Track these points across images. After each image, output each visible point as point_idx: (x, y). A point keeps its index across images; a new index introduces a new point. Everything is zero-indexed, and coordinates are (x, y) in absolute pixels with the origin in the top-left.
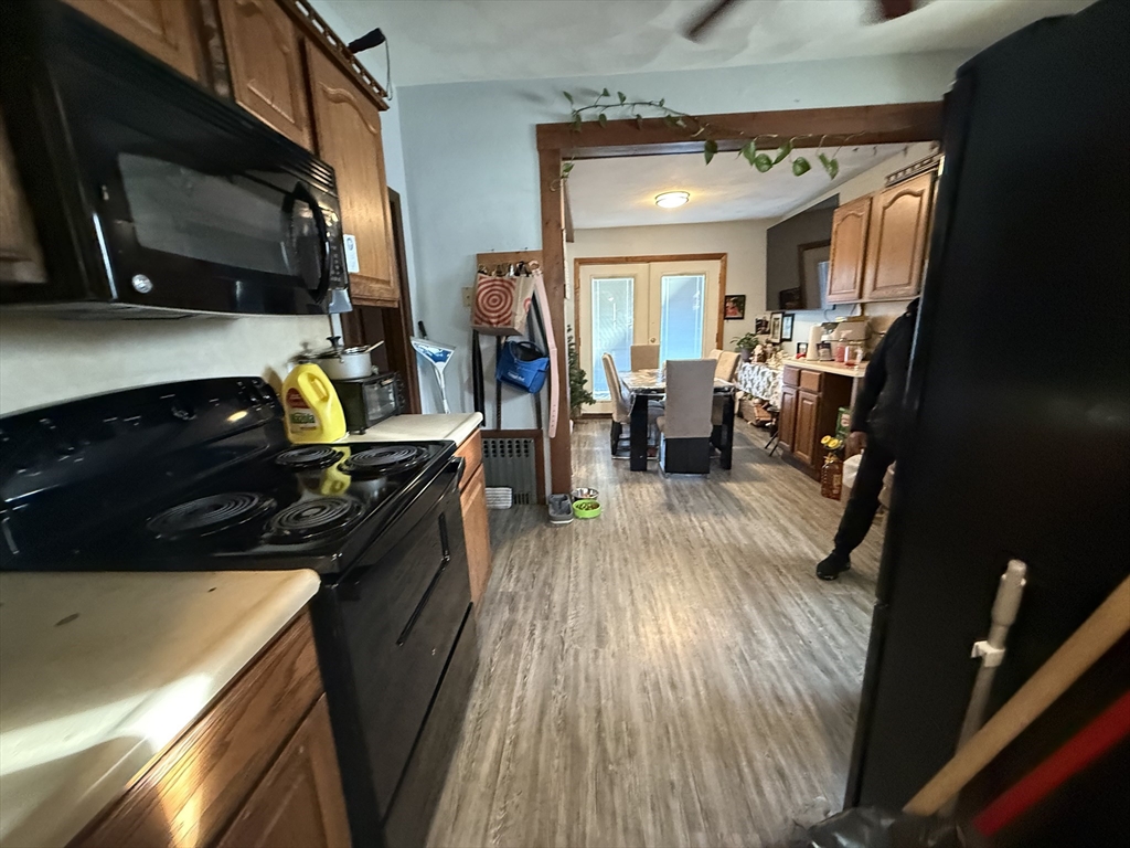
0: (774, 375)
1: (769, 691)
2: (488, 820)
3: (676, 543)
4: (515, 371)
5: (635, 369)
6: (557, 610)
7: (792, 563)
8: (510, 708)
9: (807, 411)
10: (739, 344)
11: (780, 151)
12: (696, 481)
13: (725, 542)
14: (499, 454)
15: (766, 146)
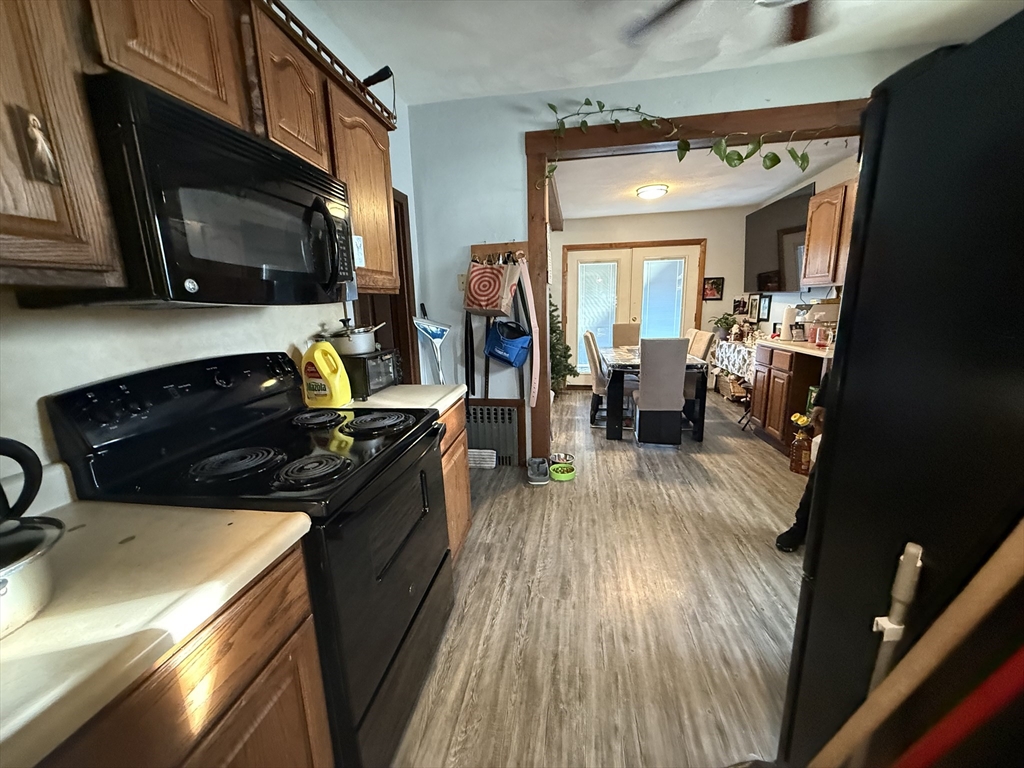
0: (749, 353)
1: (717, 653)
2: (450, 740)
3: (641, 508)
4: (501, 347)
5: (616, 345)
6: (527, 562)
7: (752, 533)
8: (478, 645)
9: (778, 390)
10: (716, 323)
11: (750, 147)
12: (669, 451)
13: (689, 509)
14: (486, 420)
15: (736, 143)
